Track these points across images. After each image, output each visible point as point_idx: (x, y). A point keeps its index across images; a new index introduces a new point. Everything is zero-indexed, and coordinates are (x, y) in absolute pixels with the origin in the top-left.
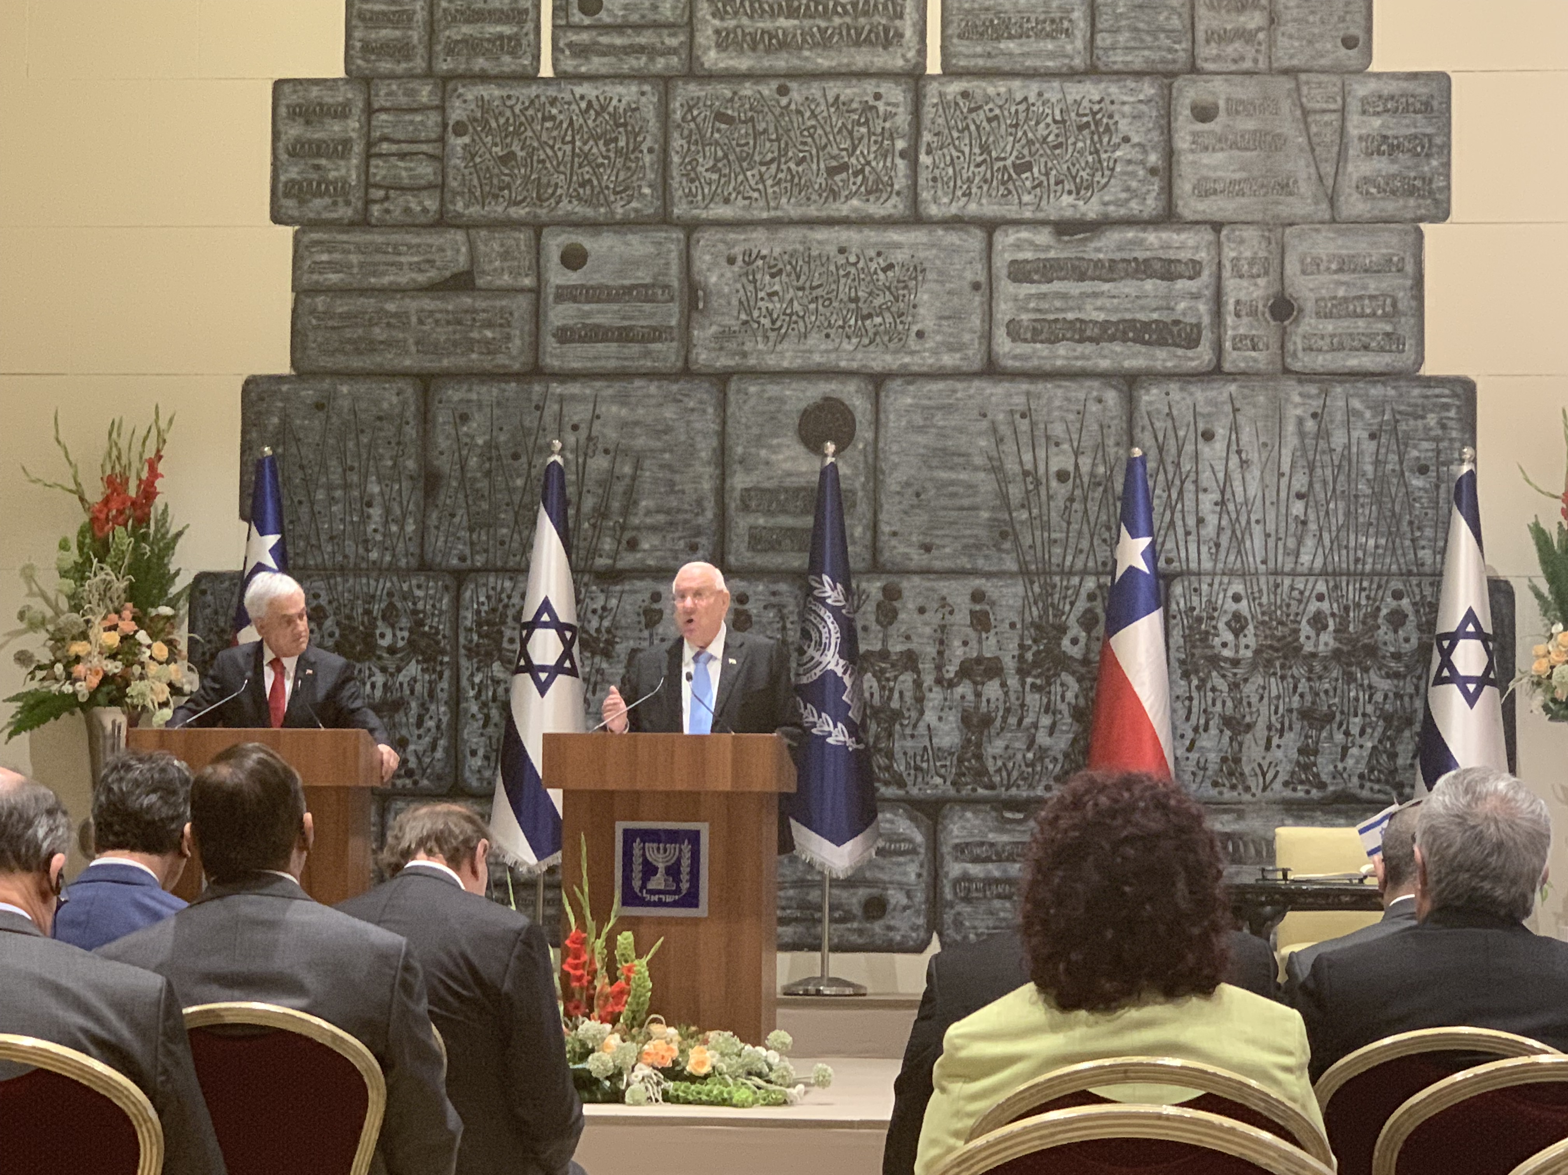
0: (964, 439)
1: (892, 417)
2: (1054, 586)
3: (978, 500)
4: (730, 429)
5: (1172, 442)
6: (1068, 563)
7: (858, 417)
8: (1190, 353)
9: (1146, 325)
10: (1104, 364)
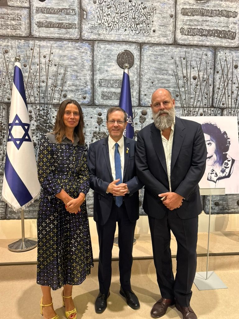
0: (166, 65)
1: (145, 57)
2: (191, 111)
3: (170, 85)
4: (95, 59)
5: (226, 69)
6: (195, 104)
7: (135, 57)
8: (232, 41)
9: (221, 32)
10: (208, 44)
